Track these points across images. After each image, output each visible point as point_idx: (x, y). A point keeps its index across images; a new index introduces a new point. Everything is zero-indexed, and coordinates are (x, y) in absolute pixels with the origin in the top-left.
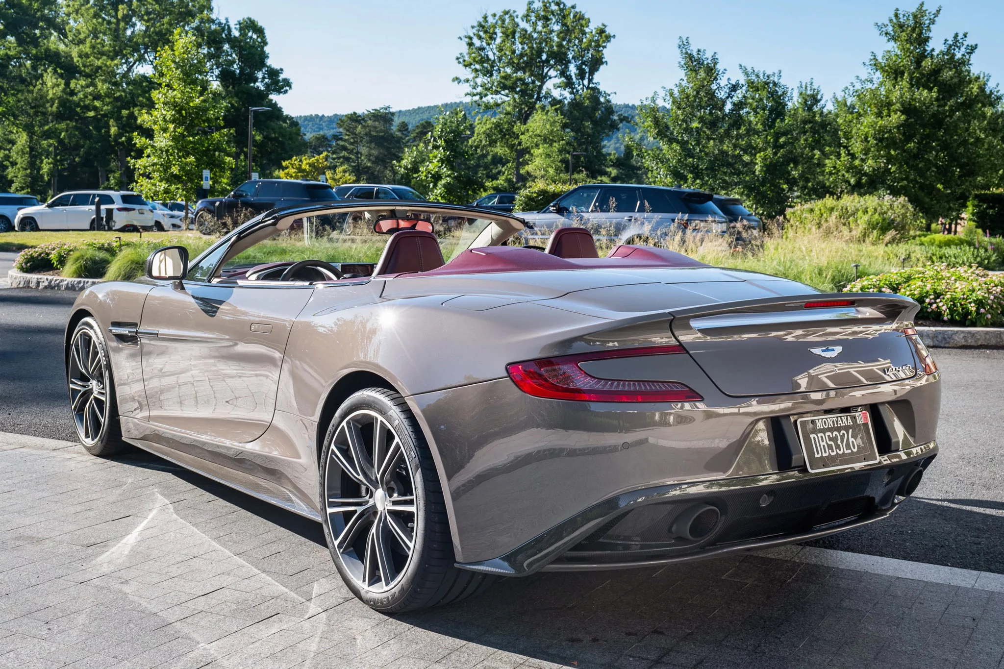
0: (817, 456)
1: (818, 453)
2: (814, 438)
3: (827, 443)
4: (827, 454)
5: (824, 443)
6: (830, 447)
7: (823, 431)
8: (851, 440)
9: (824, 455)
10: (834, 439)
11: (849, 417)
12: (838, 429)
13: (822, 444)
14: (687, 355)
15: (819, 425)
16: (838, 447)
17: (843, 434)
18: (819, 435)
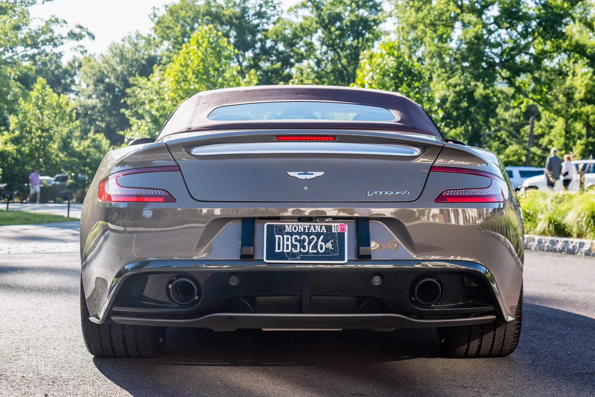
0: (277, 251)
1: (279, 249)
2: (279, 239)
3: (292, 242)
4: (289, 251)
5: (289, 243)
6: (295, 247)
7: (291, 234)
8: (320, 243)
9: (285, 251)
10: (302, 242)
11: (323, 227)
12: (309, 234)
13: (286, 243)
14: (179, 172)
15: (288, 229)
16: (304, 248)
17: (313, 239)
18: (285, 236)
